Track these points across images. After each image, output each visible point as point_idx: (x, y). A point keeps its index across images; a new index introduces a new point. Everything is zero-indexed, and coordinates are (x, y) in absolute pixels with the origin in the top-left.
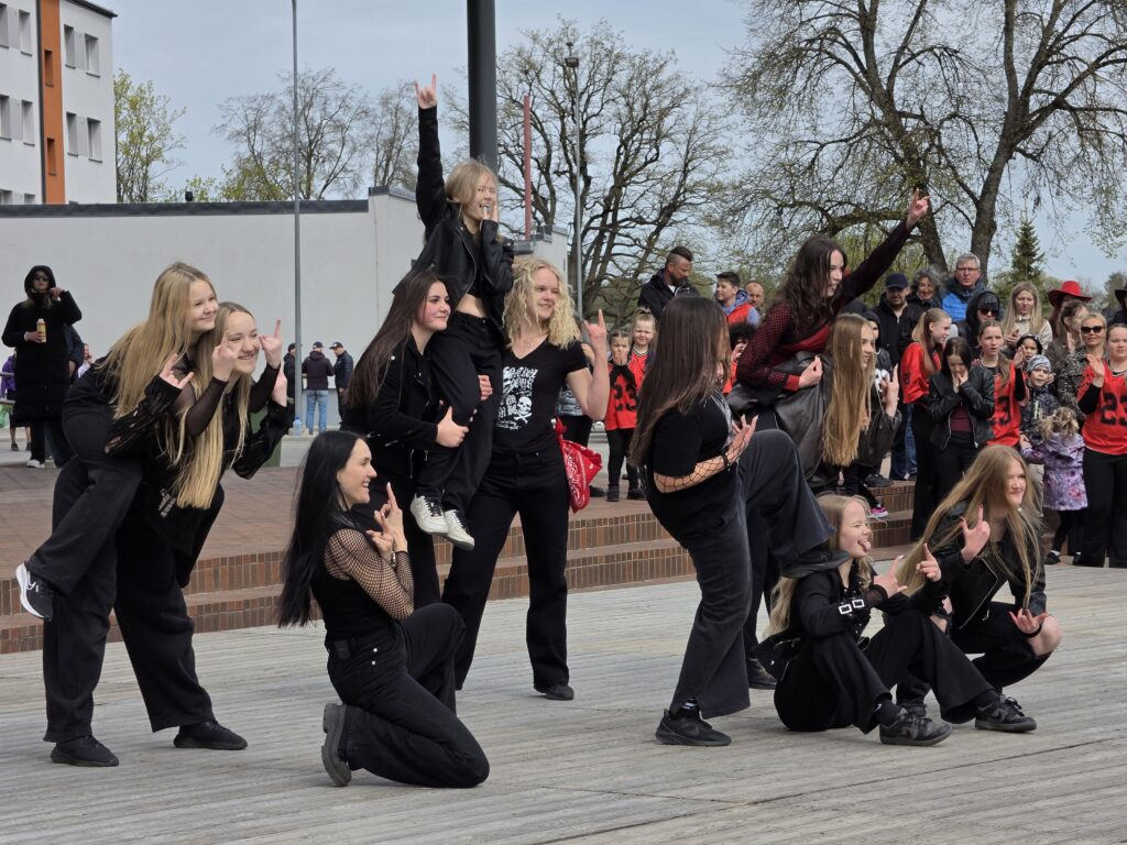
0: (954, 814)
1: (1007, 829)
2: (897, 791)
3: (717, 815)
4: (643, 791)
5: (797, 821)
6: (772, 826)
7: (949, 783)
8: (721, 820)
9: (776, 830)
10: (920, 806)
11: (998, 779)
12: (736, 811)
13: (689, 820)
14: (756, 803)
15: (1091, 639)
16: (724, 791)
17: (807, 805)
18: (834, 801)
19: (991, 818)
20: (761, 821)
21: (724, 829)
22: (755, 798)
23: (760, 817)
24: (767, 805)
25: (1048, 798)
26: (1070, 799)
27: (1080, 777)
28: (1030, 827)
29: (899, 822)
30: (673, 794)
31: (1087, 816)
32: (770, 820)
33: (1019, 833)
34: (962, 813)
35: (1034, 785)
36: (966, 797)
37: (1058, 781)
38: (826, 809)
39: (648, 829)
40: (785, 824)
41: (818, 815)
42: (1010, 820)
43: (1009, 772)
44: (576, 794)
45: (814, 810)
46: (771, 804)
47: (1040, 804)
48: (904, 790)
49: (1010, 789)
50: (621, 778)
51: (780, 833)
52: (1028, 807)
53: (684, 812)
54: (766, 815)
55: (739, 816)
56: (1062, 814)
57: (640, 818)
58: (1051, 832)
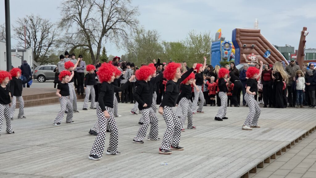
2: (64, 142)
3: (30, 148)
4: (19, 144)
7: (73, 141)
9: (40, 150)
10: (66, 145)
13: (25, 149)
16: (33, 143)
17: (47, 145)
18: (52, 145)
20: (38, 149)
21: (30, 151)
22: (38, 145)
30: (24, 144)
36: (75, 143)
39: (17, 151)
40: (41, 149)
43: (84, 138)
44: (6, 145)
45: (48, 146)
48: (65, 142)
50: (16, 142)
52: (85, 145)
55: (34, 148)
57: (16, 149)
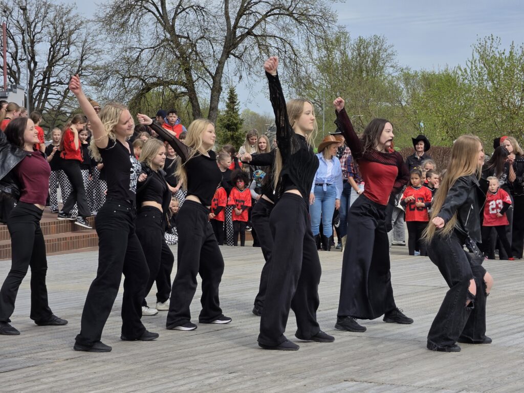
0: (157, 362)
1: (180, 369)
3: (48, 365)
4: (16, 354)
5: (85, 367)
6: (72, 370)
8: (49, 368)
10: (143, 359)
11: (182, 346)
12: (57, 363)
14: (67, 360)
15: (240, 280)
19: (174, 364)
21: (49, 372)
23: (68, 366)
24: (72, 360)
25: (202, 354)
26: (212, 354)
27: (218, 344)
28: (190, 367)
29: (132, 367)
30: (30, 356)
31: (217, 362)
32: (73, 367)
33: (185, 370)
34: (160, 362)
35: (197, 348)
36: (165, 354)
37: (208, 346)
38: (100, 361)
39: (13, 373)
40: (79, 369)
41: (94, 364)
42: (183, 365)
43: (187, 342)
46: (74, 360)
47: (197, 357)
49: (186, 350)
51: (75, 373)
52: (192, 358)
53: (33, 364)
54: (71, 365)
55: (59, 366)
56: (206, 361)
57: (11, 368)
58: (199, 370)
